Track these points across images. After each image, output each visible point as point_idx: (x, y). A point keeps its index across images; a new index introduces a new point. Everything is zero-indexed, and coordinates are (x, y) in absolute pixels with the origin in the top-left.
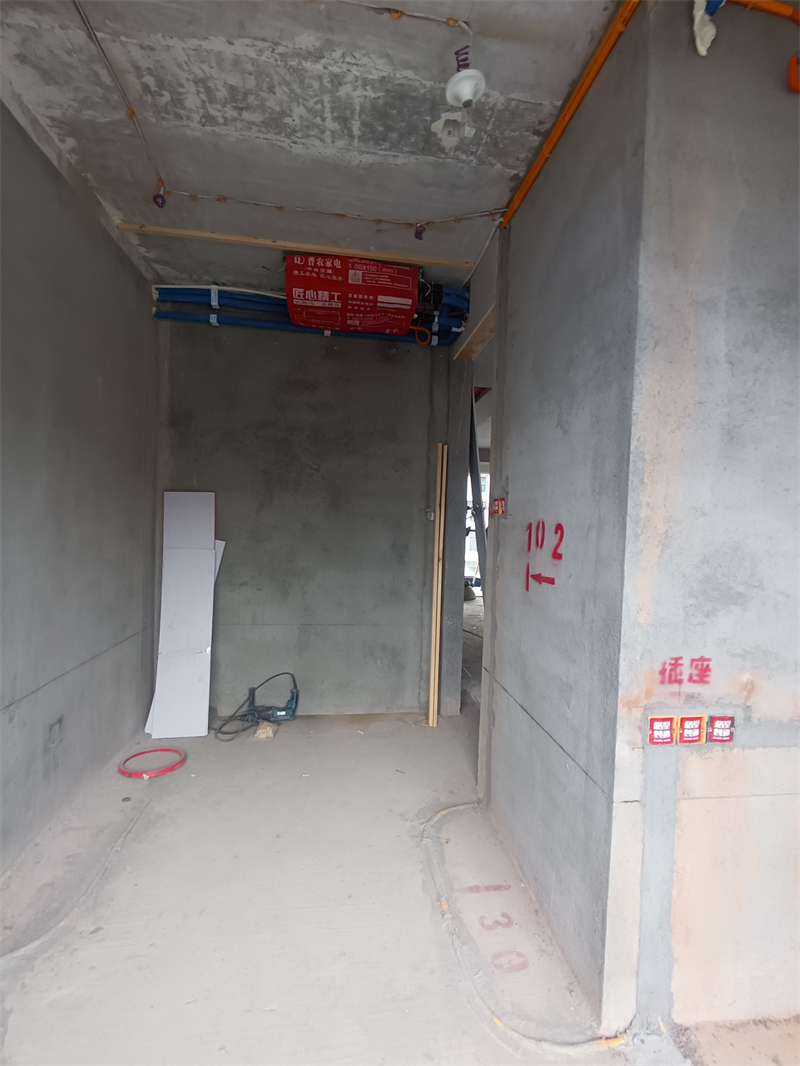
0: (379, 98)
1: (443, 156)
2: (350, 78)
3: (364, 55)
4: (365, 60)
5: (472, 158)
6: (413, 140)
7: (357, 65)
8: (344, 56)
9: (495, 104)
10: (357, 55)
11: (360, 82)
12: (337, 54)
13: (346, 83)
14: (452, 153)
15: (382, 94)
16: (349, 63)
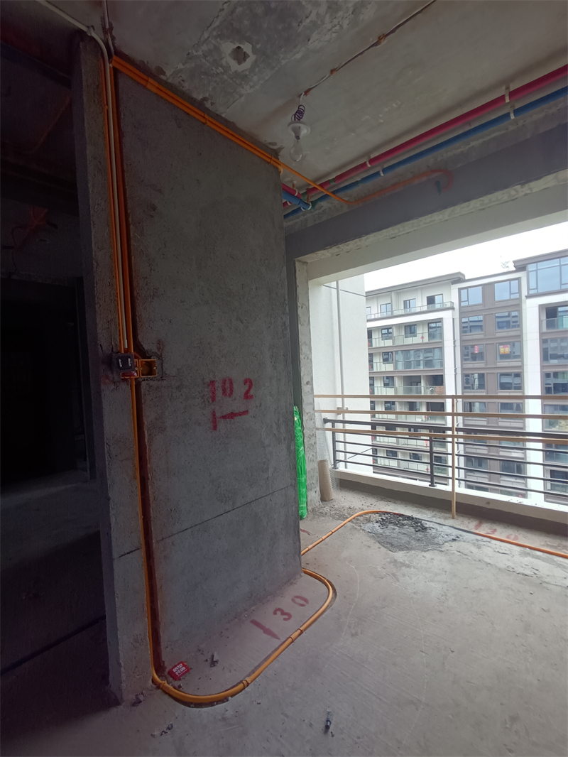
0: (299, 25)
1: (215, 33)
2: (327, 19)
3: (331, 39)
4: (328, 37)
5: (200, 53)
6: (246, 22)
7: (330, 30)
8: (341, 27)
9: (243, 88)
10: (334, 35)
11: (319, 22)
12: (345, 23)
13: (326, 13)
14: (213, 41)
15: (300, 30)
16: (335, 26)
